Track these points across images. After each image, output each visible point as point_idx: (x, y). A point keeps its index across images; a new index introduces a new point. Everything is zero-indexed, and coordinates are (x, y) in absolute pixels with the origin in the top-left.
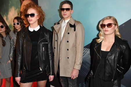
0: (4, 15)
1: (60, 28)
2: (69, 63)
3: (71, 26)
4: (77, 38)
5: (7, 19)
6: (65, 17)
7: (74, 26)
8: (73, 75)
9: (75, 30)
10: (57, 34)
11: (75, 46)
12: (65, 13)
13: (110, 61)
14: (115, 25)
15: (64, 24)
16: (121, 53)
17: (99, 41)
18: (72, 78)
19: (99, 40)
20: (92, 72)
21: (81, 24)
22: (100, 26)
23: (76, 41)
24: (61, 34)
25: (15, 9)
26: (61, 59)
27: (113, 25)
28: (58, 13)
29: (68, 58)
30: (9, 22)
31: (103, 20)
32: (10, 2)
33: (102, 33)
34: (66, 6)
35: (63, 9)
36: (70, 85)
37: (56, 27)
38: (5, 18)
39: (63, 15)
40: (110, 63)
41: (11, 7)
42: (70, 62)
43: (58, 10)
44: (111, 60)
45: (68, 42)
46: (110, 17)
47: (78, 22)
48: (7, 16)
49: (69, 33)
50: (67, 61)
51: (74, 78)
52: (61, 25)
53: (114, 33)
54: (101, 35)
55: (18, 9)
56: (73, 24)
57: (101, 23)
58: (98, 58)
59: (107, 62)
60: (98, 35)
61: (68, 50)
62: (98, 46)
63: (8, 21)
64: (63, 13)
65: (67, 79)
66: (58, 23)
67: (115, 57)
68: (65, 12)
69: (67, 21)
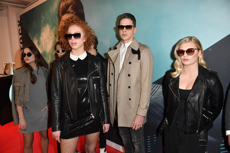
0: (35, 38)
1: (118, 55)
2: (131, 107)
3: (134, 52)
4: (143, 69)
5: (39, 43)
6: (124, 38)
7: (138, 52)
8: (135, 123)
9: (139, 58)
10: (113, 64)
11: (139, 82)
12: (125, 33)
13: (193, 104)
15: (123, 49)
16: (209, 92)
17: (175, 74)
18: (134, 128)
21: (148, 49)
23: (141, 74)
24: (119, 64)
25: (51, 29)
26: (120, 101)
29: (130, 99)
30: (42, 48)
32: (43, 18)
34: (126, 22)
35: (122, 27)
36: (134, 138)
37: (112, 54)
38: (35, 42)
39: (121, 35)
40: (193, 106)
41: (45, 25)
42: (133, 106)
43: (114, 28)
44: (195, 102)
45: (129, 75)
46: (190, 38)
47: (145, 46)
48: (38, 39)
49: (130, 63)
50: (129, 104)
51: (136, 129)
52: (119, 51)
53: (197, 62)
55: (54, 28)
56: (136, 50)
58: (175, 99)
59: (189, 106)
61: (129, 87)
62: (174, 82)
63: (41, 46)
64: (121, 32)
65: (128, 130)
66: (115, 48)
68: (124, 31)
69: (127, 45)
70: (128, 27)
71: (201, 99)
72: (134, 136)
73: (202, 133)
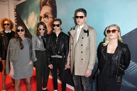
0: (25, 19)
2: (82, 64)
3: (85, 31)
4: (90, 42)
5: (27, 23)
10: (73, 38)
13: (114, 62)
14: (119, 32)
15: (79, 30)
18: (86, 76)
19: (105, 43)
20: (99, 71)
21: (93, 30)
22: (106, 32)
24: (76, 38)
25: (35, 14)
26: (76, 60)
27: (117, 32)
28: (73, 20)
29: (82, 59)
30: (29, 26)
31: (109, 27)
32: (31, 7)
33: (107, 38)
34: (80, 14)
35: (78, 17)
36: (83, 82)
37: (72, 32)
38: (25, 22)
39: (77, 22)
40: (114, 63)
41: (31, 12)
42: (84, 63)
45: (82, 45)
46: (115, 25)
48: (27, 21)
49: (83, 38)
51: (87, 77)
52: (77, 30)
53: (117, 38)
54: (106, 40)
55: (37, 14)
56: (86, 30)
57: (107, 29)
58: (105, 59)
59: (112, 62)
60: (104, 40)
61: (82, 52)
63: (28, 25)
66: (74, 29)
67: (118, 58)
70: (81, 17)
71: (119, 59)
72: (83, 81)
73: (119, 77)
